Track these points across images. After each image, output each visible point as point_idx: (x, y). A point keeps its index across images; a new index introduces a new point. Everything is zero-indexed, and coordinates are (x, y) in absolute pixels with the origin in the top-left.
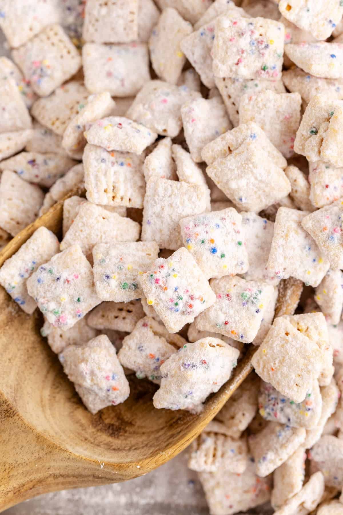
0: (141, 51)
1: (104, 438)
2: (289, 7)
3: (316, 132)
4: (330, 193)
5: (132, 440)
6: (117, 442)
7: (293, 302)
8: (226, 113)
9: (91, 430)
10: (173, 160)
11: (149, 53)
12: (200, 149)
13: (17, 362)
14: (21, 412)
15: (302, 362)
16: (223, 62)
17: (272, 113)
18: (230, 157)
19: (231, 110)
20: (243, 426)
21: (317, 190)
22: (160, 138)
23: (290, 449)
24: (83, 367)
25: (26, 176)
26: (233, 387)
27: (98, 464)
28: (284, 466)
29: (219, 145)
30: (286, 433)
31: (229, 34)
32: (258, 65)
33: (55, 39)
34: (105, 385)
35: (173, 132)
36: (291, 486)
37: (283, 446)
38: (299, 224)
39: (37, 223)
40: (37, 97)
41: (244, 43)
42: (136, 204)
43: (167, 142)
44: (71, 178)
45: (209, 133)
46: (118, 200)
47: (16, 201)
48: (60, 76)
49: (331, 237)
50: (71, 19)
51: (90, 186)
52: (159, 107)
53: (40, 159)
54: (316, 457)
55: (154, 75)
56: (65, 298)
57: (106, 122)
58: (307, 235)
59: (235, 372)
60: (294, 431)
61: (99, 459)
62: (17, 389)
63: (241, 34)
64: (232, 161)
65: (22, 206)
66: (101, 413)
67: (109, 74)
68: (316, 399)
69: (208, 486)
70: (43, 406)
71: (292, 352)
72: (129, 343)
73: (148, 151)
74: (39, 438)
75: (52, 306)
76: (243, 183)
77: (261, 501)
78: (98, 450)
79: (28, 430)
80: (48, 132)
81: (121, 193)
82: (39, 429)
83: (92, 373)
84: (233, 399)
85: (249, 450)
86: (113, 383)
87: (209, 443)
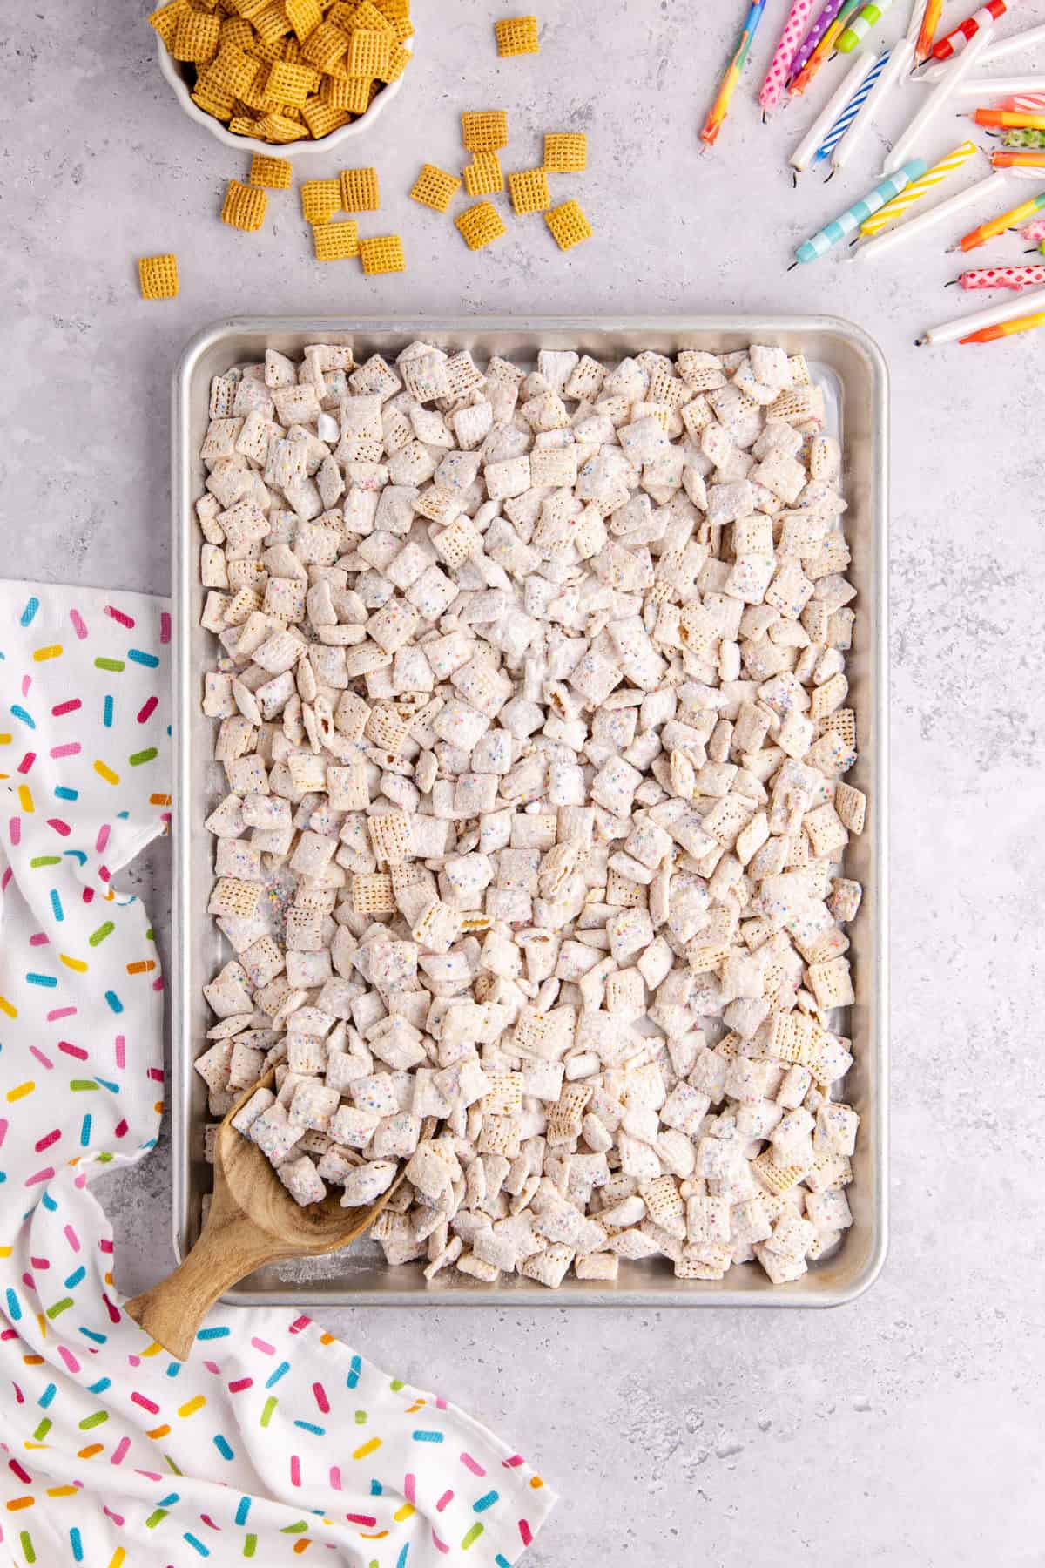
0: (326, 954)
1: (310, 1225)
2: (419, 934)
3: (438, 1021)
4: (451, 1058)
5: (328, 1227)
6: (318, 1228)
7: (432, 1129)
8: (382, 1002)
9: (301, 1220)
10: (347, 1036)
11: (331, 956)
12: (364, 1032)
13: (249, 1176)
14: (252, 1216)
15: (436, 1175)
16: (376, 973)
17: (411, 1006)
18: (384, 1038)
19: (385, 1001)
20: (405, 1207)
21: (443, 1055)
22: (339, 1020)
23: (436, 1224)
24: (294, 1180)
25: (251, 1046)
26: (393, 1190)
27: (303, 1246)
28: (433, 1234)
29: (376, 1030)
30: (432, 1214)
31: (379, 955)
32: (400, 975)
33: (266, 948)
34: (309, 1191)
35: (346, 1017)
36: (438, 1248)
37: (431, 1222)
38: (432, 1080)
39: (258, 1084)
40: (256, 988)
41: (390, 961)
42: (322, 1070)
43: (343, 1024)
44: (279, 1047)
45: (370, 1019)
46: (310, 1069)
47: (244, 1066)
48: (270, 975)
49: (452, 1090)
50: (278, 930)
51: (291, 1058)
52: (336, 1001)
53: (259, 1033)
54: (456, 1225)
55: (335, 972)
56: (275, 1139)
57: (299, 1014)
58: (437, 1088)
59: (395, 1179)
60: (438, 1213)
61: (306, 1243)
62: (249, 1198)
63: (387, 955)
64: (384, 1042)
65: (248, 1068)
66: (308, 1206)
67: (304, 974)
68: (450, 1194)
69: (385, 1246)
70: (268, 1207)
71: (429, 1168)
72: (324, 1162)
73: (331, 1031)
74: (265, 1233)
75: (268, 1145)
76: (392, 1055)
77: (421, 1253)
78: (305, 1236)
79: (257, 1227)
80: (263, 1014)
81: (312, 1062)
82: (264, 1226)
83: (301, 1184)
84: (399, 1188)
85: (411, 1221)
86: (315, 1189)
87: (384, 1219)
